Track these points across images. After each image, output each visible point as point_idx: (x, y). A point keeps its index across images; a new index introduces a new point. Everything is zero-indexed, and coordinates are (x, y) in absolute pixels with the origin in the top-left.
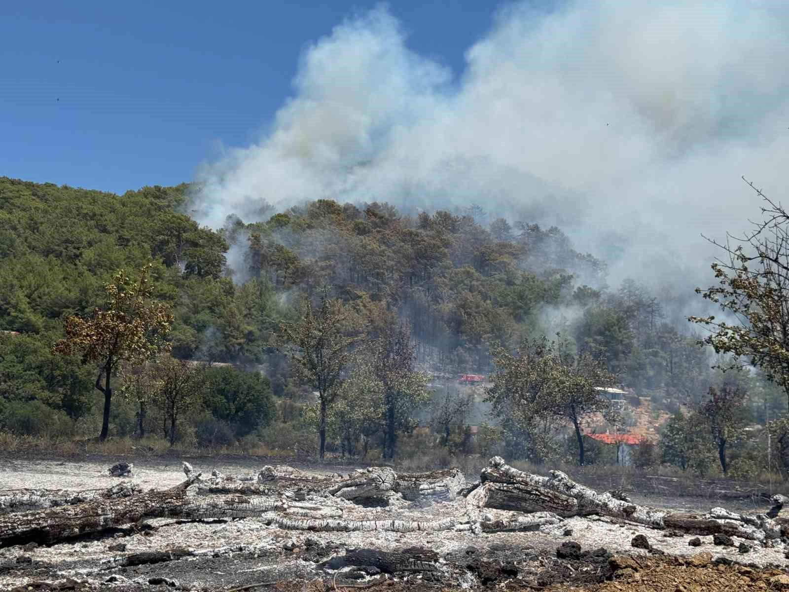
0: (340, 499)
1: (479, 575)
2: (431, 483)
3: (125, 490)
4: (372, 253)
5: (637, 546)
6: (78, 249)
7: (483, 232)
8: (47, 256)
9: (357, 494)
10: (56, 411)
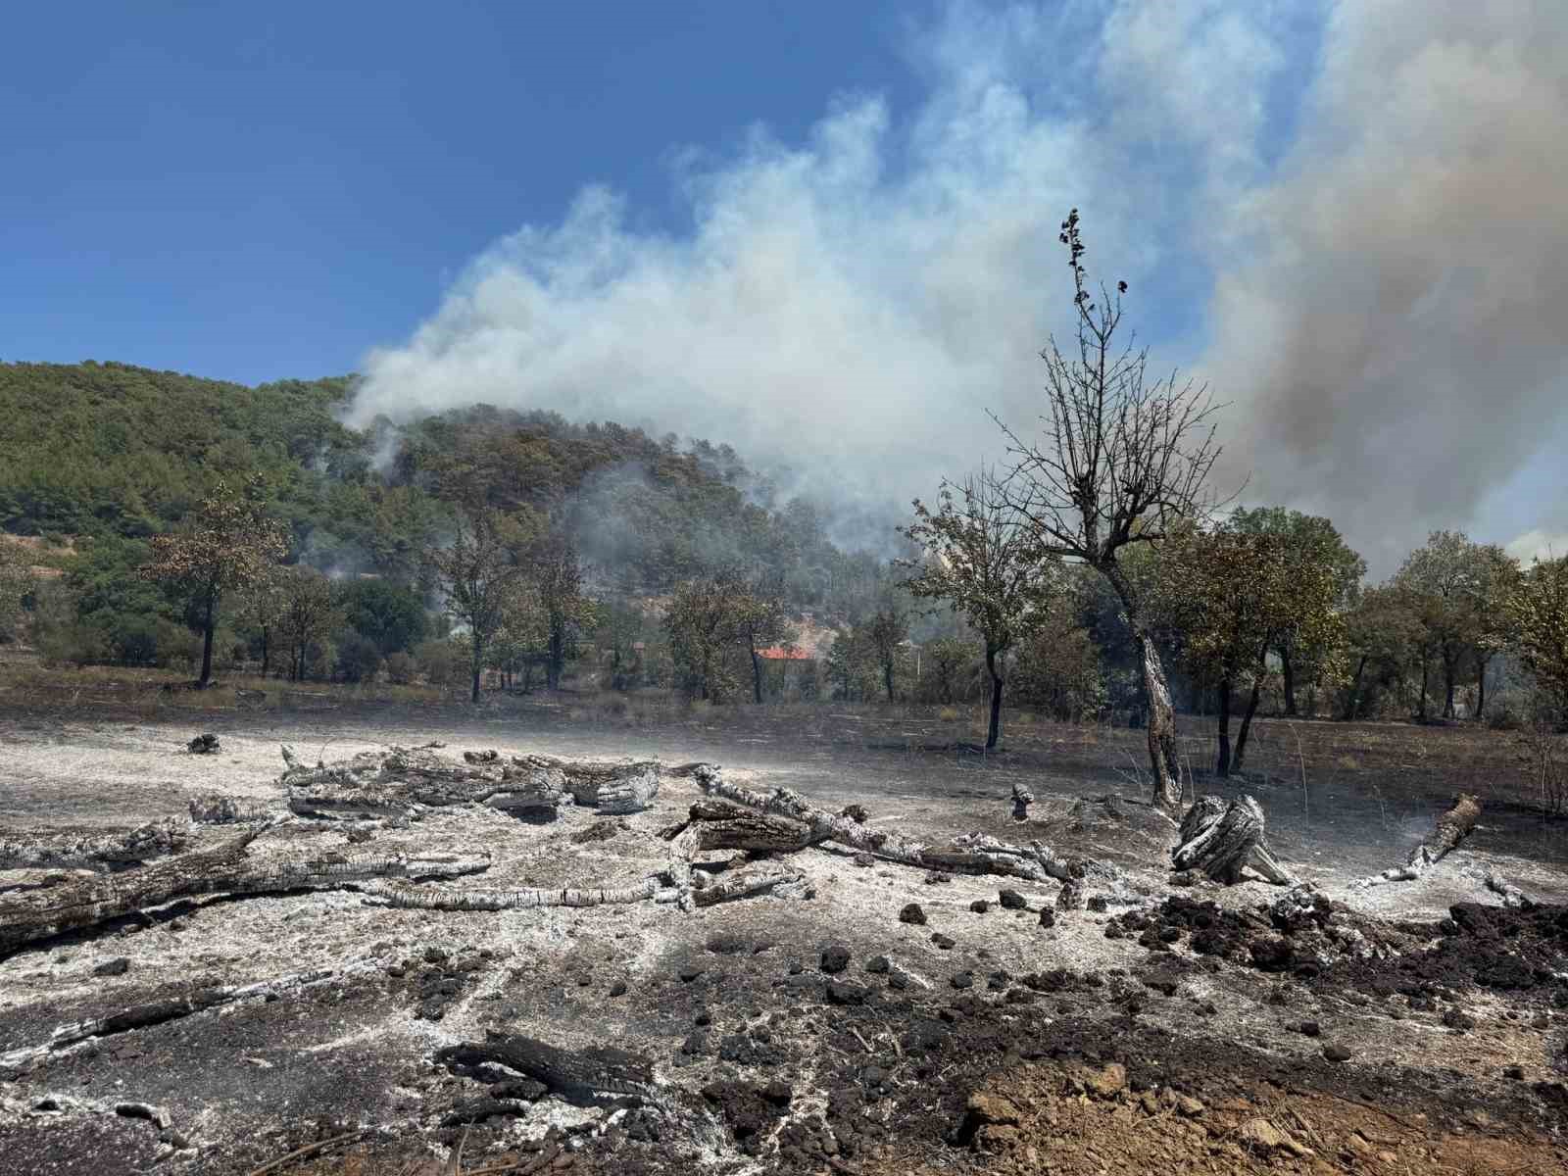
0: (489, 810)
1: (727, 1115)
2: (613, 786)
3: (159, 835)
4: (537, 463)
5: (908, 921)
6: (203, 445)
7: (653, 445)
8: (167, 452)
9: (513, 803)
10: (176, 625)
